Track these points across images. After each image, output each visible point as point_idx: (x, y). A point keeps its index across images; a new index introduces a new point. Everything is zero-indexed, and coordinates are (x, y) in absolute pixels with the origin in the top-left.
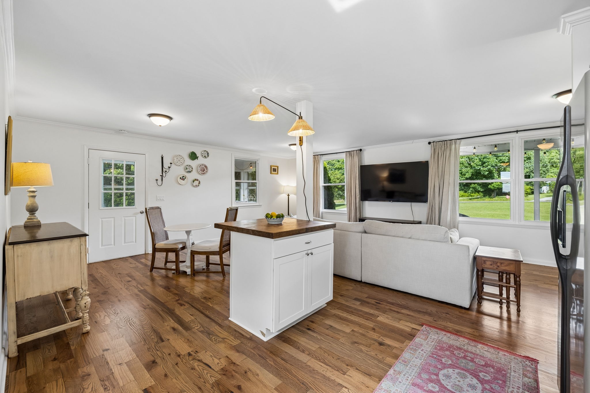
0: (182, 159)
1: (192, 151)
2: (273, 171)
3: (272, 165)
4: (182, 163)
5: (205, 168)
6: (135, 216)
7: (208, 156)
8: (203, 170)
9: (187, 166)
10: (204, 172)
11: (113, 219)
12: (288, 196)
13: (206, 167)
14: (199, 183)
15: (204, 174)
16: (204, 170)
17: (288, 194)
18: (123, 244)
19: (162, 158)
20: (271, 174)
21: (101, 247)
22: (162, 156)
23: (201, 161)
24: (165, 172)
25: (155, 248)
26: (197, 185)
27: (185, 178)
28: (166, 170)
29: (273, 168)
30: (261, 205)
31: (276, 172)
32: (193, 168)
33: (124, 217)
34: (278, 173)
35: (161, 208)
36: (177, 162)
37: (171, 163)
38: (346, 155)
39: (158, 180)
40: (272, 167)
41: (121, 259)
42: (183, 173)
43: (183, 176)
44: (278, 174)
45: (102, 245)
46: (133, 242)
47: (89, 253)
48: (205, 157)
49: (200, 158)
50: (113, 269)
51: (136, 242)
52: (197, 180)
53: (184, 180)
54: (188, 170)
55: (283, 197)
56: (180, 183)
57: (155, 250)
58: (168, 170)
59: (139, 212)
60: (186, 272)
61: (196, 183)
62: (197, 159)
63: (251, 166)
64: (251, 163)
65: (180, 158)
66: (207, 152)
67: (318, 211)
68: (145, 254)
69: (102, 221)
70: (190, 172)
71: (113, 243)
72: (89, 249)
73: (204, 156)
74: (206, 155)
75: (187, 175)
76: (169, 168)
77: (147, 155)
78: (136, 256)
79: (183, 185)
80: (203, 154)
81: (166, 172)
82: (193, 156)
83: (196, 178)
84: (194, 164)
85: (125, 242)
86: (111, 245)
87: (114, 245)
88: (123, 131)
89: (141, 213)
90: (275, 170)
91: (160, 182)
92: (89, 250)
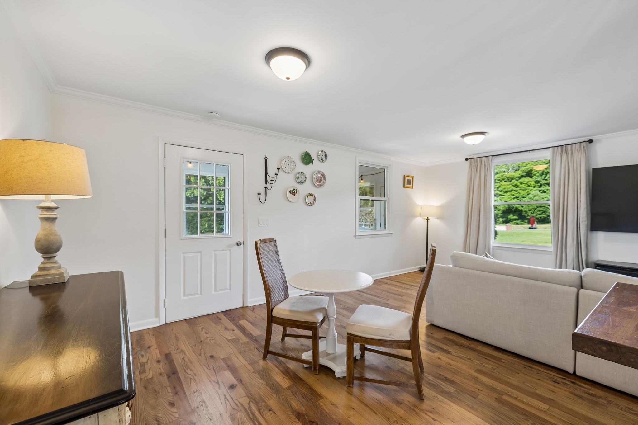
0: (292, 164)
1: (305, 151)
2: (407, 183)
3: (406, 174)
4: (292, 168)
5: (322, 177)
6: (230, 250)
7: (326, 159)
8: (319, 180)
9: (299, 173)
10: (321, 183)
11: (199, 254)
12: (428, 220)
13: (323, 175)
14: (314, 200)
15: (320, 185)
16: (321, 180)
17: (428, 218)
18: (213, 292)
19: (266, 160)
20: (405, 188)
21: (183, 297)
22: (266, 158)
23: (316, 166)
24: (271, 182)
25: (272, 316)
26: (312, 202)
27: (296, 191)
28: (273, 179)
29: (407, 180)
30: (392, 233)
31: (410, 184)
32: (307, 177)
33: (214, 251)
34: (412, 186)
35: (275, 240)
36: (286, 167)
37: (278, 169)
38: (553, 153)
39: (260, 194)
40: (407, 178)
41: (210, 317)
42: (294, 184)
43: (294, 189)
44: (413, 188)
45: (184, 295)
46: (227, 289)
47: (166, 307)
48: (322, 161)
49: (316, 161)
50: (201, 341)
51: (230, 289)
52: (311, 195)
53: (295, 195)
54: (299, 180)
55: (419, 222)
56: (290, 200)
57: (272, 320)
58: (274, 179)
59: (235, 243)
60: (333, 372)
61: (311, 199)
62: (311, 163)
63: (362, 180)
64: (362, 176)
65: (290, 161)
66: (325, 152)
67: (487, 245)
68: (243, 307)
69: (184, 257)
70: (303, 183)
71: (199, 292)
72: (166, 301)
73: (320, 159)
74: (324, 157)
75: (299, 187)
76: (276, 176)
77: (245, 155)
78: (231, 310)
79: (293, 202)
80: (319, 156)
81: (273, 182)
82: (307, 159)
83: (311, 192)
84: (308, 170)
85: (216, 290)
86: (197, 294)
87: (201, 294)
88: (214, 114)
89: (237, 244)
90: (409, 182)
91: (262, 197)
92: (166, 304)
